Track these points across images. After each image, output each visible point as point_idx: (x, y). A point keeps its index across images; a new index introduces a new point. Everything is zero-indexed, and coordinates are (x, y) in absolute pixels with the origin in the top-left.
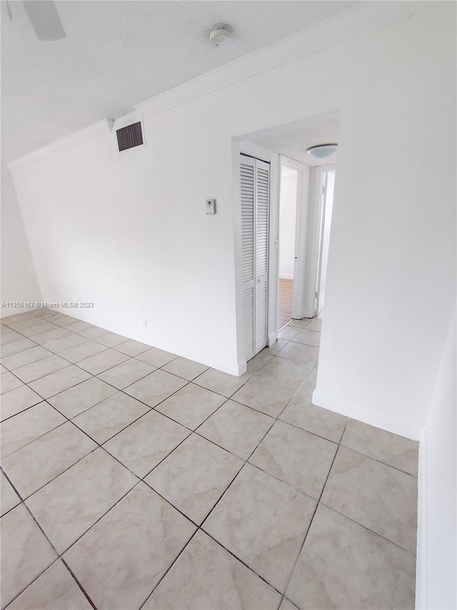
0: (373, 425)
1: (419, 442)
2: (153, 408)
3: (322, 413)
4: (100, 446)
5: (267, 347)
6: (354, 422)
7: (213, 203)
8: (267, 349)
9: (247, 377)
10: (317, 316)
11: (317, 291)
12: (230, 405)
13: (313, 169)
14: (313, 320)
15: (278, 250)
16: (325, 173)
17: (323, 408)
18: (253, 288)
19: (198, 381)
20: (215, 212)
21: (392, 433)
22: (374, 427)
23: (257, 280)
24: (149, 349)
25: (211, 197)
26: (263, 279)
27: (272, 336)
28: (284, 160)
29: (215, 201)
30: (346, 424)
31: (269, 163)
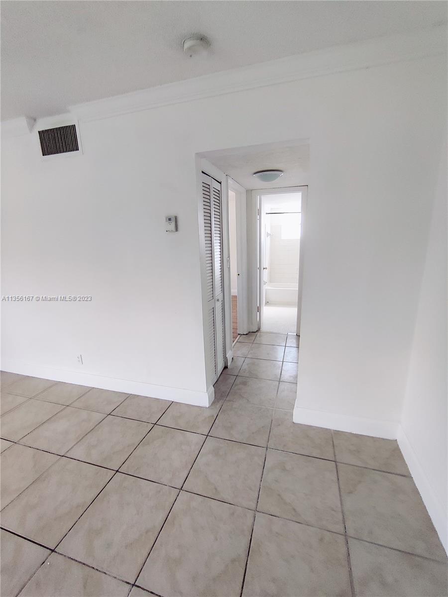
0: (354, 433)
1: (396, 440)
2: (117, 471)
3: (307, 431)
4: (53, 551)
5: (226, 367)
6: (338, 433)
7: (174, 220)
8: (227, 370)
9: (218, 406)
10: (260, 329)
11: (258, 305)
12: (210, 444)
13: (249, 192)
14: (258, 334)
15: (229, 268)
16: (258, 197)
17: (305, 425)
18: (213, 308)
19: (165, 421)
20: (177, 229)
21: (372, 437)
22: (355, 434)
23: (216, 300)
24: (87, 392)
25: (172, 213)
26: (221, 299)
27: (229, 355)
28: (230, 181)
29: (176, 218)
30: (332, 437)
31: (220, 183)
